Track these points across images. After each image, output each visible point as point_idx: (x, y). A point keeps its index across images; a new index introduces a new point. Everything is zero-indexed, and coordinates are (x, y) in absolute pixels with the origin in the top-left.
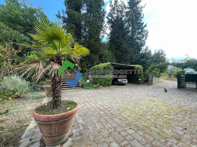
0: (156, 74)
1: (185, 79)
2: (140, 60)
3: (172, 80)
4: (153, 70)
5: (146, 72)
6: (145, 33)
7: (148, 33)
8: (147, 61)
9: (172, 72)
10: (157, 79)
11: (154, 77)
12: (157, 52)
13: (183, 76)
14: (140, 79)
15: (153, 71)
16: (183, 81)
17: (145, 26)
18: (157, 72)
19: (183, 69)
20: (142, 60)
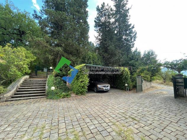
0: (146, 79)
1: (183, 84)
2: (128, 62)
3: (167, 84)
4: (142, 73)
5: (134, 76)
6: (134, 34)
7: (136, 34)
8: (136, 63)
9: (167, 75)
10: (148, 84)
11: (144, 81)
12: (147, 53)
13: (180, 80)
14: (126, 85)
15: (142, 75)
16: (182, 87)
17: (133, 27)
18: (148, 76)
19: (179, 72)
20: (130, 62)
